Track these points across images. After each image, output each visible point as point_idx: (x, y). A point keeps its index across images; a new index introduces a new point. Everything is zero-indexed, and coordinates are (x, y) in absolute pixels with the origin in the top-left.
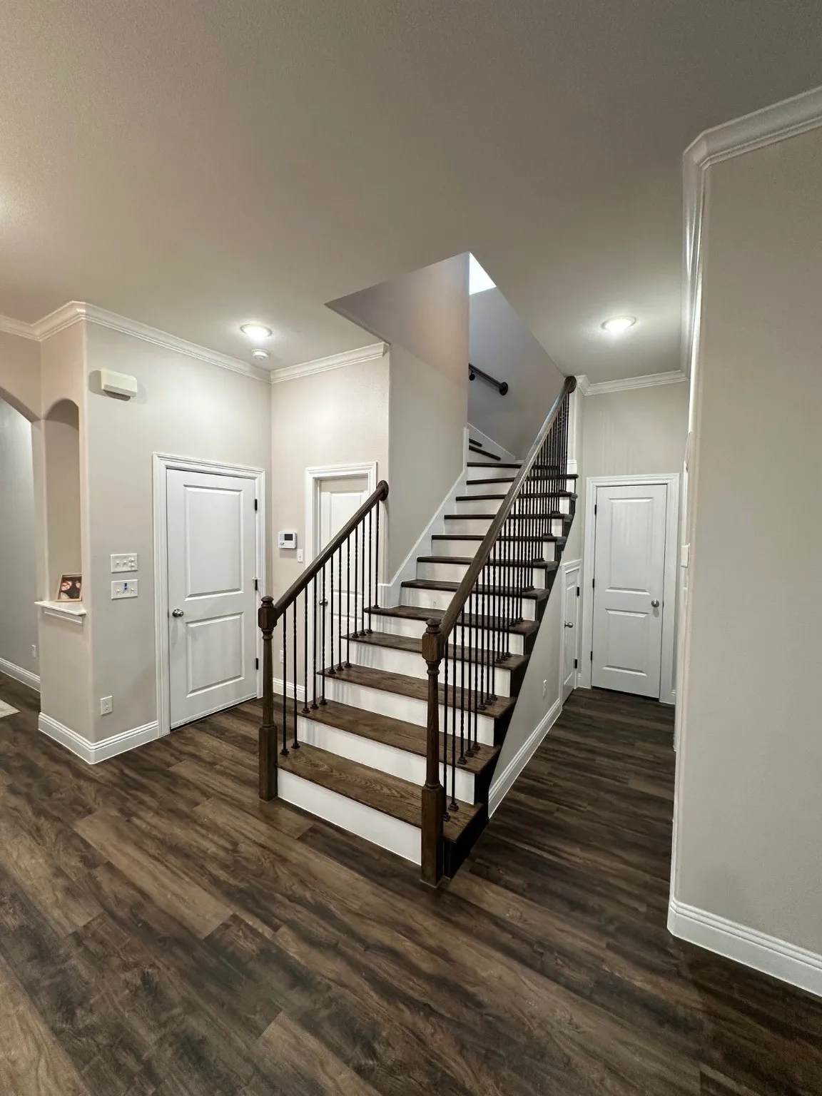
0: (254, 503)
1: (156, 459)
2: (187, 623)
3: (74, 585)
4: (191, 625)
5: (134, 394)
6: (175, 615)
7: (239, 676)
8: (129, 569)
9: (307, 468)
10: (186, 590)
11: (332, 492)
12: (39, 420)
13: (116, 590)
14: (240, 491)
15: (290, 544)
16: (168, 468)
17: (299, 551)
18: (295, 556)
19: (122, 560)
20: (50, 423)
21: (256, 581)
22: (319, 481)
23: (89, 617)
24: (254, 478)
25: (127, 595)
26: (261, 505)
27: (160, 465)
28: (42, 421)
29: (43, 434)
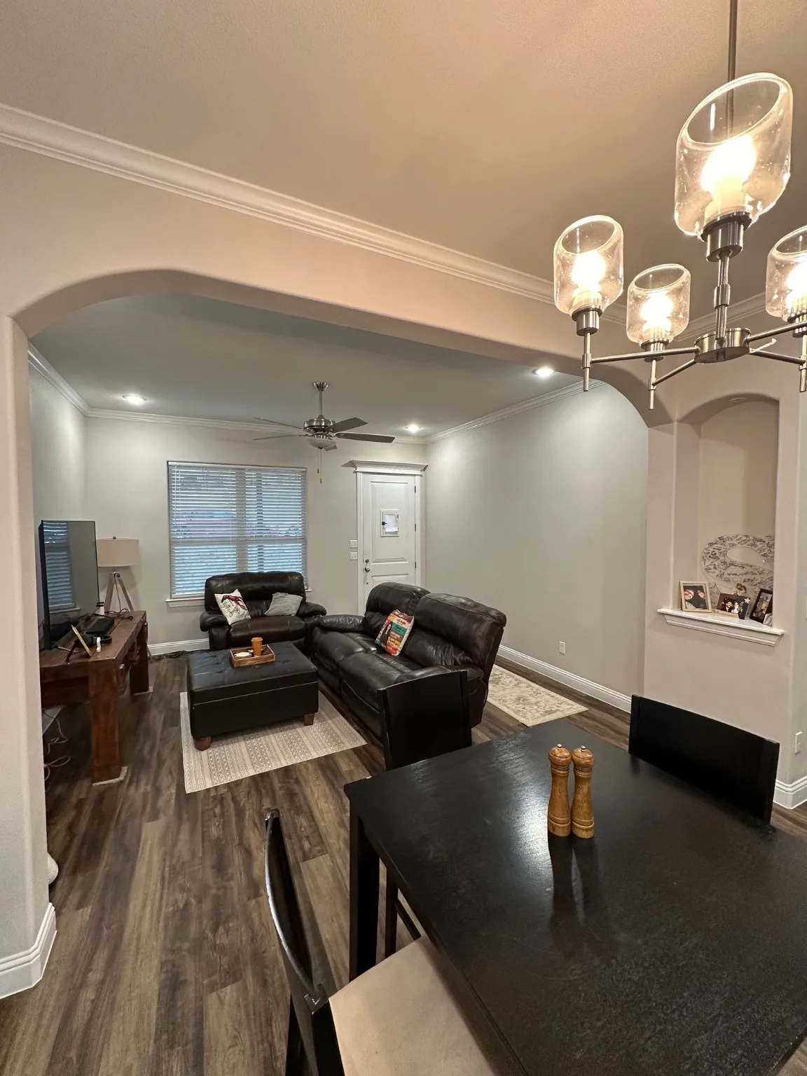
3: (696, 595)
12: (671, 421)
20: (685, 425)
28: (675, 424)
29: (674, 438)
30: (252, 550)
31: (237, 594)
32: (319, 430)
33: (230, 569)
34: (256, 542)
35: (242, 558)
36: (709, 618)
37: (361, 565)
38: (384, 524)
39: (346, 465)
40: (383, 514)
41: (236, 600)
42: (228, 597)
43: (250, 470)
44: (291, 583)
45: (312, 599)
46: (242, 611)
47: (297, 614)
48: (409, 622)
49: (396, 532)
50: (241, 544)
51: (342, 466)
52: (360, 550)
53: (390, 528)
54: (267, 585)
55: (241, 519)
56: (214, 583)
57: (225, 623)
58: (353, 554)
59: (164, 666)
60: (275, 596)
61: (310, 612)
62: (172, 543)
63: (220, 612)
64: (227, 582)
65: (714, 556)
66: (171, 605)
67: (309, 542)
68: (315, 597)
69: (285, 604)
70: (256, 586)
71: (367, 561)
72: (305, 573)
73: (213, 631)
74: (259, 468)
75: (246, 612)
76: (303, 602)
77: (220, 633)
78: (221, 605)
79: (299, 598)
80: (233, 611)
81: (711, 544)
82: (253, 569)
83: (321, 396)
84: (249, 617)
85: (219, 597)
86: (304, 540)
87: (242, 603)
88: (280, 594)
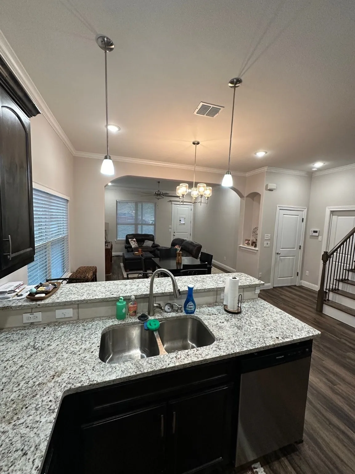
0: (302, 220)
1: (278, 207)
2: (280, 257)
3: (248, 242)
4: (281, 258)
5: (275, 189)
6: (277, 253)
7: (292, 277)
8: (268, 239)
9: (327, 207)
10: (280, 246)
11: (338, 216)
12: (244, 197)
13: (265, 245)
14: (298, 215)
15: (316, 234)
16: (280, 209)
17: (320, 237)
18: (318, 239)
19: (268, 236)
20: (247, 198)
21: (300, 246)
22: (332, 212)
23: (259, 252)
24: (303, 211)
25: (267, 246)
26: (305, 220)
27: (278, 208)
28: (245, 198)
29: (245, 201)
30: (139, 226)
31: (134, 239)
32: (158, 195)
33: (133, 232)
34: (141, 225)
35: (136, 229)
36: (250, 248)
37: (172, 234)
38: (180, 220)
39: (169, 201)
40: (180, 217)
41: (134, 241)
42: (132, 240)
43: (139, 203)
44: (150, 238)
45: (156, 243)
46: (136, 244)
47: (152, 246)
48: (180, 247)
49: (184, 224)
50: (136, 225)
51: (168, 202)
52: (172, 229)
53: (182, 222)
54: (143, 238)
55: (136, 218)
56: (128, 236)
57: (131, 247)
58: (170, 230)
59: (115, 258)
60: (145, 241)
61: (155, 246)
62: (117, 224)
63: (130, 244)
64: (132, 236)
65: (254, 232)
66: (117, 242)
67: (156, 226)
68: (157, 242)
69: (148, 243)
70: (140, 238)
71: (174, 232)
72: (155, 235)
73: (128, 249)
74: (141, 202)
75: (137, 245)
76: (154, 243)
77: (130, 250)
78: (130, 242)
79: (153, 242)
80: (134, 244)
81: (254, 229)
82: (140, 233)
83: (159, 184)
84: (138, 246)
85: (130, 240)
86: (155, 225)
87: (136, 242)
88: (147, 241)
